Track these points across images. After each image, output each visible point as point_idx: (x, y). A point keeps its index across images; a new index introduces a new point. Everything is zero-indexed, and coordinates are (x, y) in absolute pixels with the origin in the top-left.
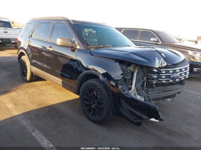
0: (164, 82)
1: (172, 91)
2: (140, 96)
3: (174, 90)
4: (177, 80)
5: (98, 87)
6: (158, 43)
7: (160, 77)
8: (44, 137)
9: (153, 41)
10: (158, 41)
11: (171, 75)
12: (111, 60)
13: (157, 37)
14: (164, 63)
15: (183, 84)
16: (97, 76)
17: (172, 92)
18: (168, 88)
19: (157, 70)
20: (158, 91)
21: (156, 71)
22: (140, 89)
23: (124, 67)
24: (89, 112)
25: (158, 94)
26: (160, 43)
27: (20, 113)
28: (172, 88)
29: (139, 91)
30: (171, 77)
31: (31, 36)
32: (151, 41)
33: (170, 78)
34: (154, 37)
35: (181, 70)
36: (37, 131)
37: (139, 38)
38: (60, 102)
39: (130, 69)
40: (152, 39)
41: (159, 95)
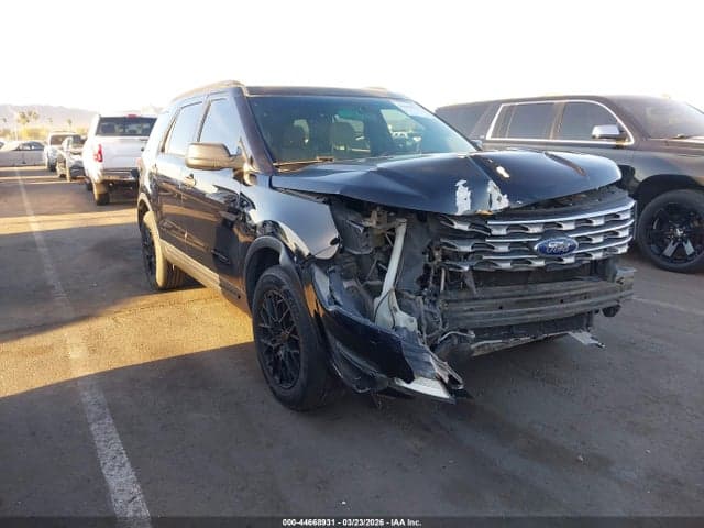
0: (506, 266)
1: (562, 301)
2: (405, 315)
3: (572, 298)
4: (569, 260)
5: (285, 287)
6: (626, 144)
7: (490, 249)
8: (117, 435)
9: (602, 137)
10: (622, 136)
11: (535, 242)
12: (314, 198)
13: (619, 121)
14: (499, 199)
15: (610, 279)
16: (273, 250)
17: (565, 305)
18: (539, 291)
19: (472, 225)
20: (494, 301)
21: (465, 227)
22: (410, 292)
23: (350, 218)
24: (274, 372)
25: (499, 312)
26: (632, 142)
27: (92, 372)
28: (557, 292)
29: (407, 297)
30: (536, 248)
31: (163, 150)
32: (594, 137)
33: (531, 252)
34: (610, 121)
35: (585, 225)
36: (108, 421)
37: (555, 131)
38: (224, 345)
39: (368, 224)
40: (597, 131)
41: (500, 315)
